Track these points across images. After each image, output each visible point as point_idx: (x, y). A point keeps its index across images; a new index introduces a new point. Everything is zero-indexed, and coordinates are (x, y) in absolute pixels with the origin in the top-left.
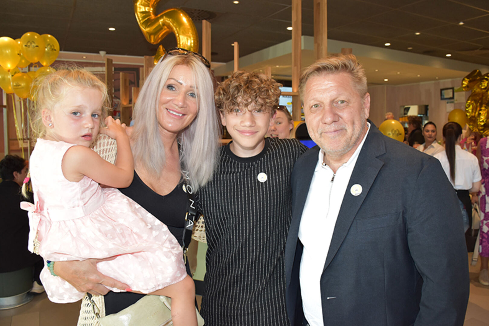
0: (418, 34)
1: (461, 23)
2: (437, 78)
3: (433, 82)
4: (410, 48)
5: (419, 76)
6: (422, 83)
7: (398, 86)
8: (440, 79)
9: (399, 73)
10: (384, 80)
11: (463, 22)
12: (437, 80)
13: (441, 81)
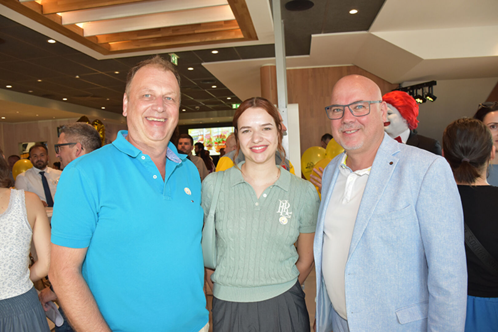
0: (40, 81)
1: (77, 77)
2: (54, 118)
3: (51, 121)
4: (31, 91)
5: (37, 115)
6: (39, 121)
7: (16, 123)
8: (56, 118)
9: (18, 112)
10: (1, 118)
11: (79, 76)
12: (54, 119)
13: (59, 120)
